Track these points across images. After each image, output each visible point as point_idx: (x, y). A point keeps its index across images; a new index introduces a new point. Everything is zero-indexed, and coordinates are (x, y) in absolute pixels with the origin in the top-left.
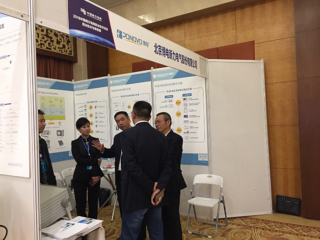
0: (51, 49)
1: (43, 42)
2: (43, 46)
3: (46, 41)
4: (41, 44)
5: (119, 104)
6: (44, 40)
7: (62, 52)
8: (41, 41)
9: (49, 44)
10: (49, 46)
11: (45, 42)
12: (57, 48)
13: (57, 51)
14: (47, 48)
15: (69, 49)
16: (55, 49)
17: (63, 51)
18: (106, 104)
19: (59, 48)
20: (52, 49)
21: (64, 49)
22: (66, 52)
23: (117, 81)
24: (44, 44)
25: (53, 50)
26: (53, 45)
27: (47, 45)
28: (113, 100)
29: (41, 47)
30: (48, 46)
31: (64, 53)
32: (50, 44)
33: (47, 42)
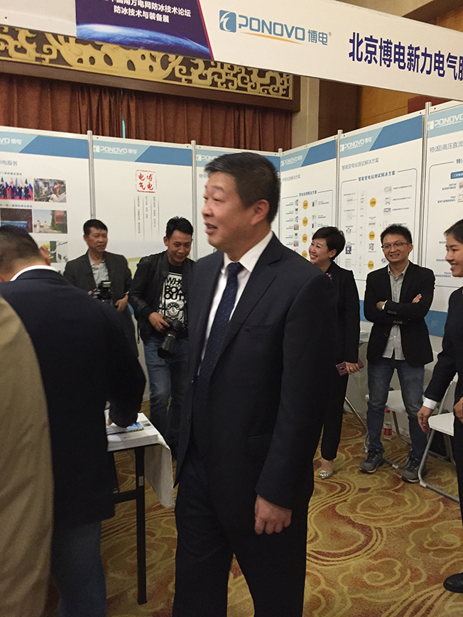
0: (246, 89)
1: (230, 77)
2: (230, 84)
3: (238, 73)
4: (227, 81)
5: (354, 197)
6: (232, 72)
7: (268, 93)
8: (227, 74)
9: (243, 78)
10: (243, 83)
11: (235, 76)
12: (258, 86)
13: (259, 92)
14: (239, 88)
15: (282, 84)
16: (255, 88)
17: (271, 91)
18: (330, 197)
19: (262, 85)
20: (249, 88)
21: (272, 86)
22: (278, 91)
23: (353, 145)
24: (233, 81)
25: (250, 91)
26: (251, 81)
27: (238, 82)
28: (345, 189)
29: (227, 87)
30: (240, 85)
31: (273, 95)
32: (246, 79)
33: (239, 76)
